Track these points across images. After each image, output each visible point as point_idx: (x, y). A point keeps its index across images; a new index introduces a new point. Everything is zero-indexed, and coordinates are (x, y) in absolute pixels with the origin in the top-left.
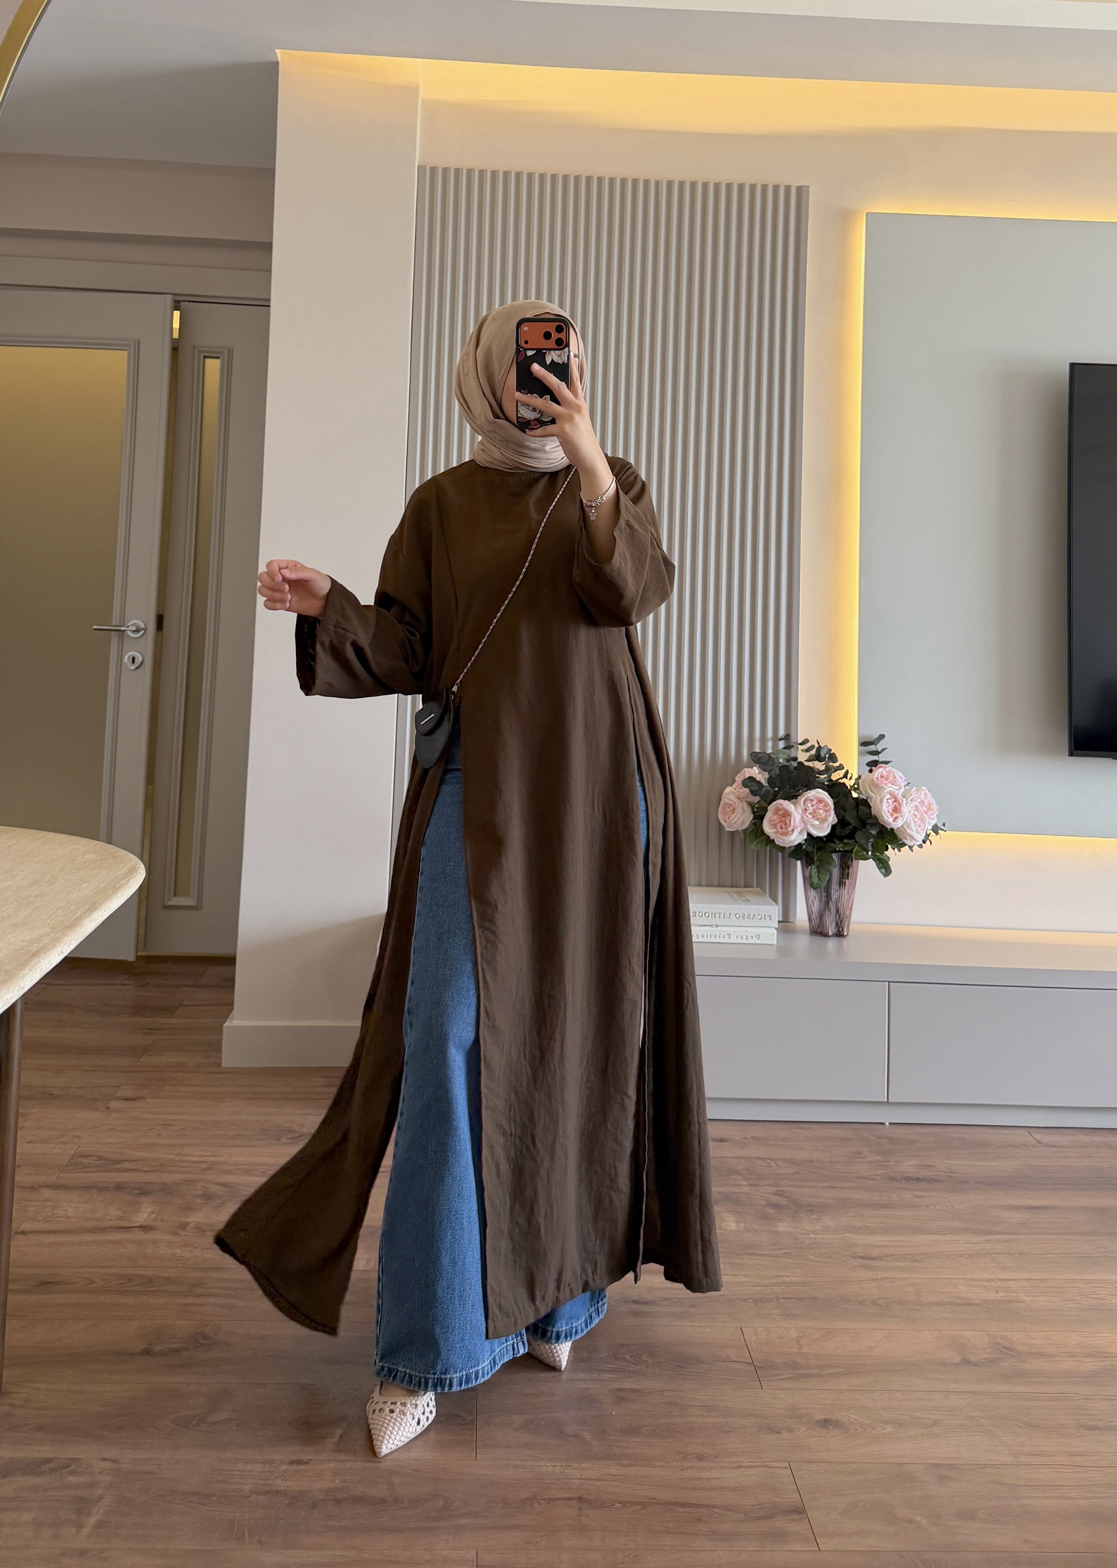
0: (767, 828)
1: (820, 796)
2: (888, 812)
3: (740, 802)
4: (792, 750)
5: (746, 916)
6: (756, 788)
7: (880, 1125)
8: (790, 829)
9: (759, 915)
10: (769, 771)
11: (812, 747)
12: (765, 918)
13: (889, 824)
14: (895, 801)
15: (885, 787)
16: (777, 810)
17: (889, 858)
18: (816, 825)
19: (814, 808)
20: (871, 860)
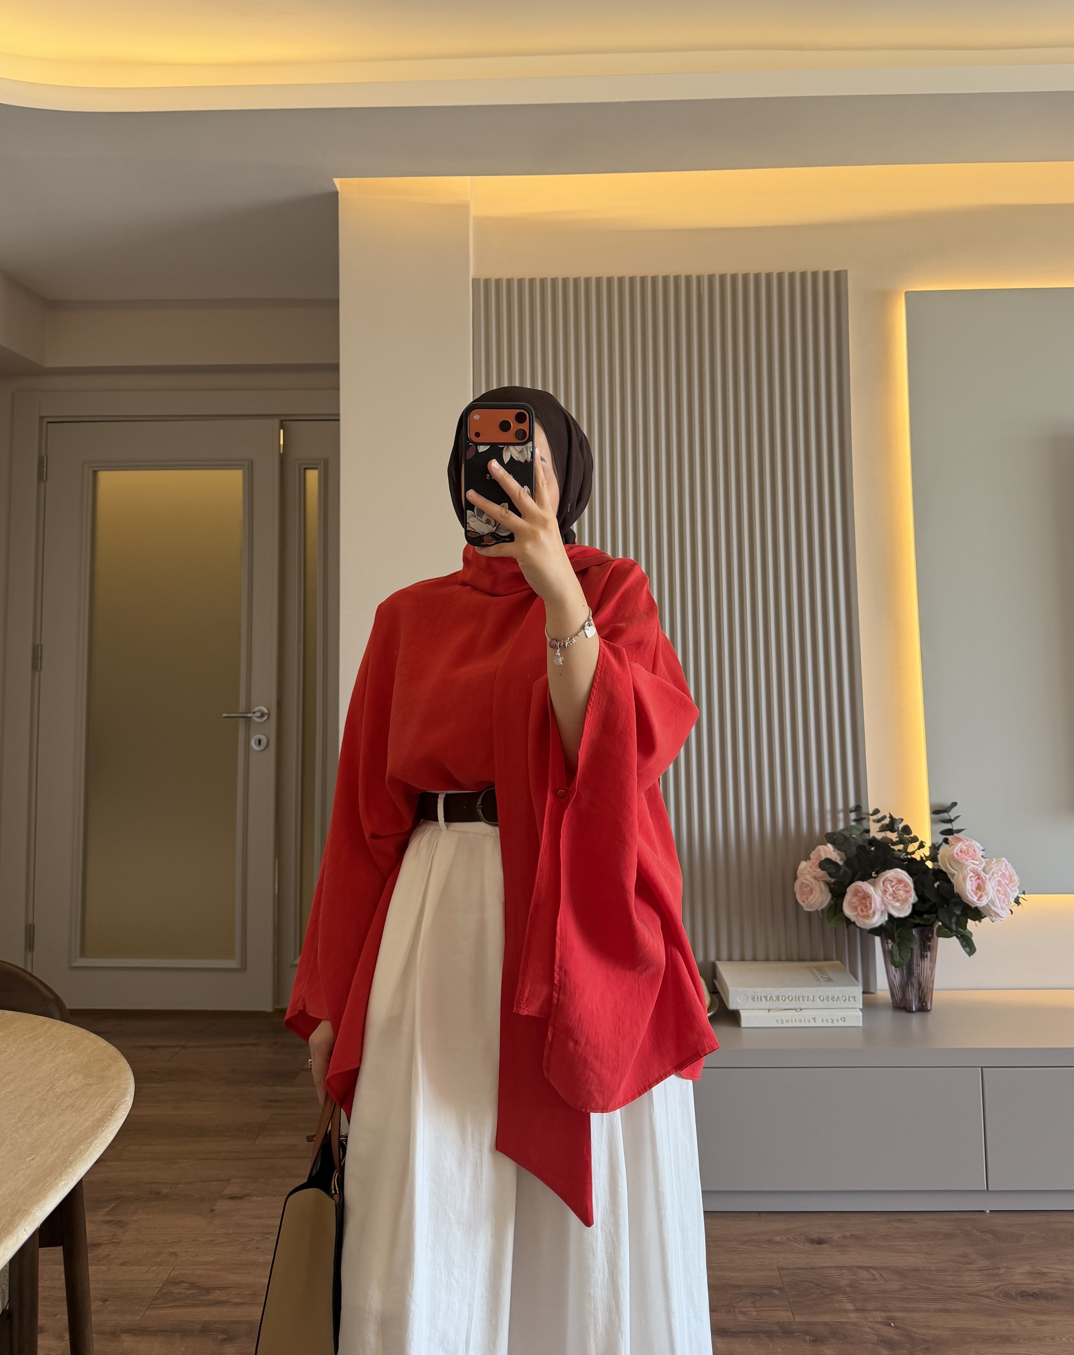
0: (848, 911)
1: (899, 877)
2: (972, 890)
3: (817, 882)
4: (864, 822)
5: (830, 998)
6: (834, 871)
7: (981, 1213)
8: (871, 912)
9: (843, 997)
10: (845, 852)
11: (884, 817)
12: (849, 1000)
13: (973, 902)
14: (978, 878)
15: (966, 863)
16: (856, 893)
17: (971, 934)
18: (898, 906)
19: (894, 889)
20: (955, 938)
